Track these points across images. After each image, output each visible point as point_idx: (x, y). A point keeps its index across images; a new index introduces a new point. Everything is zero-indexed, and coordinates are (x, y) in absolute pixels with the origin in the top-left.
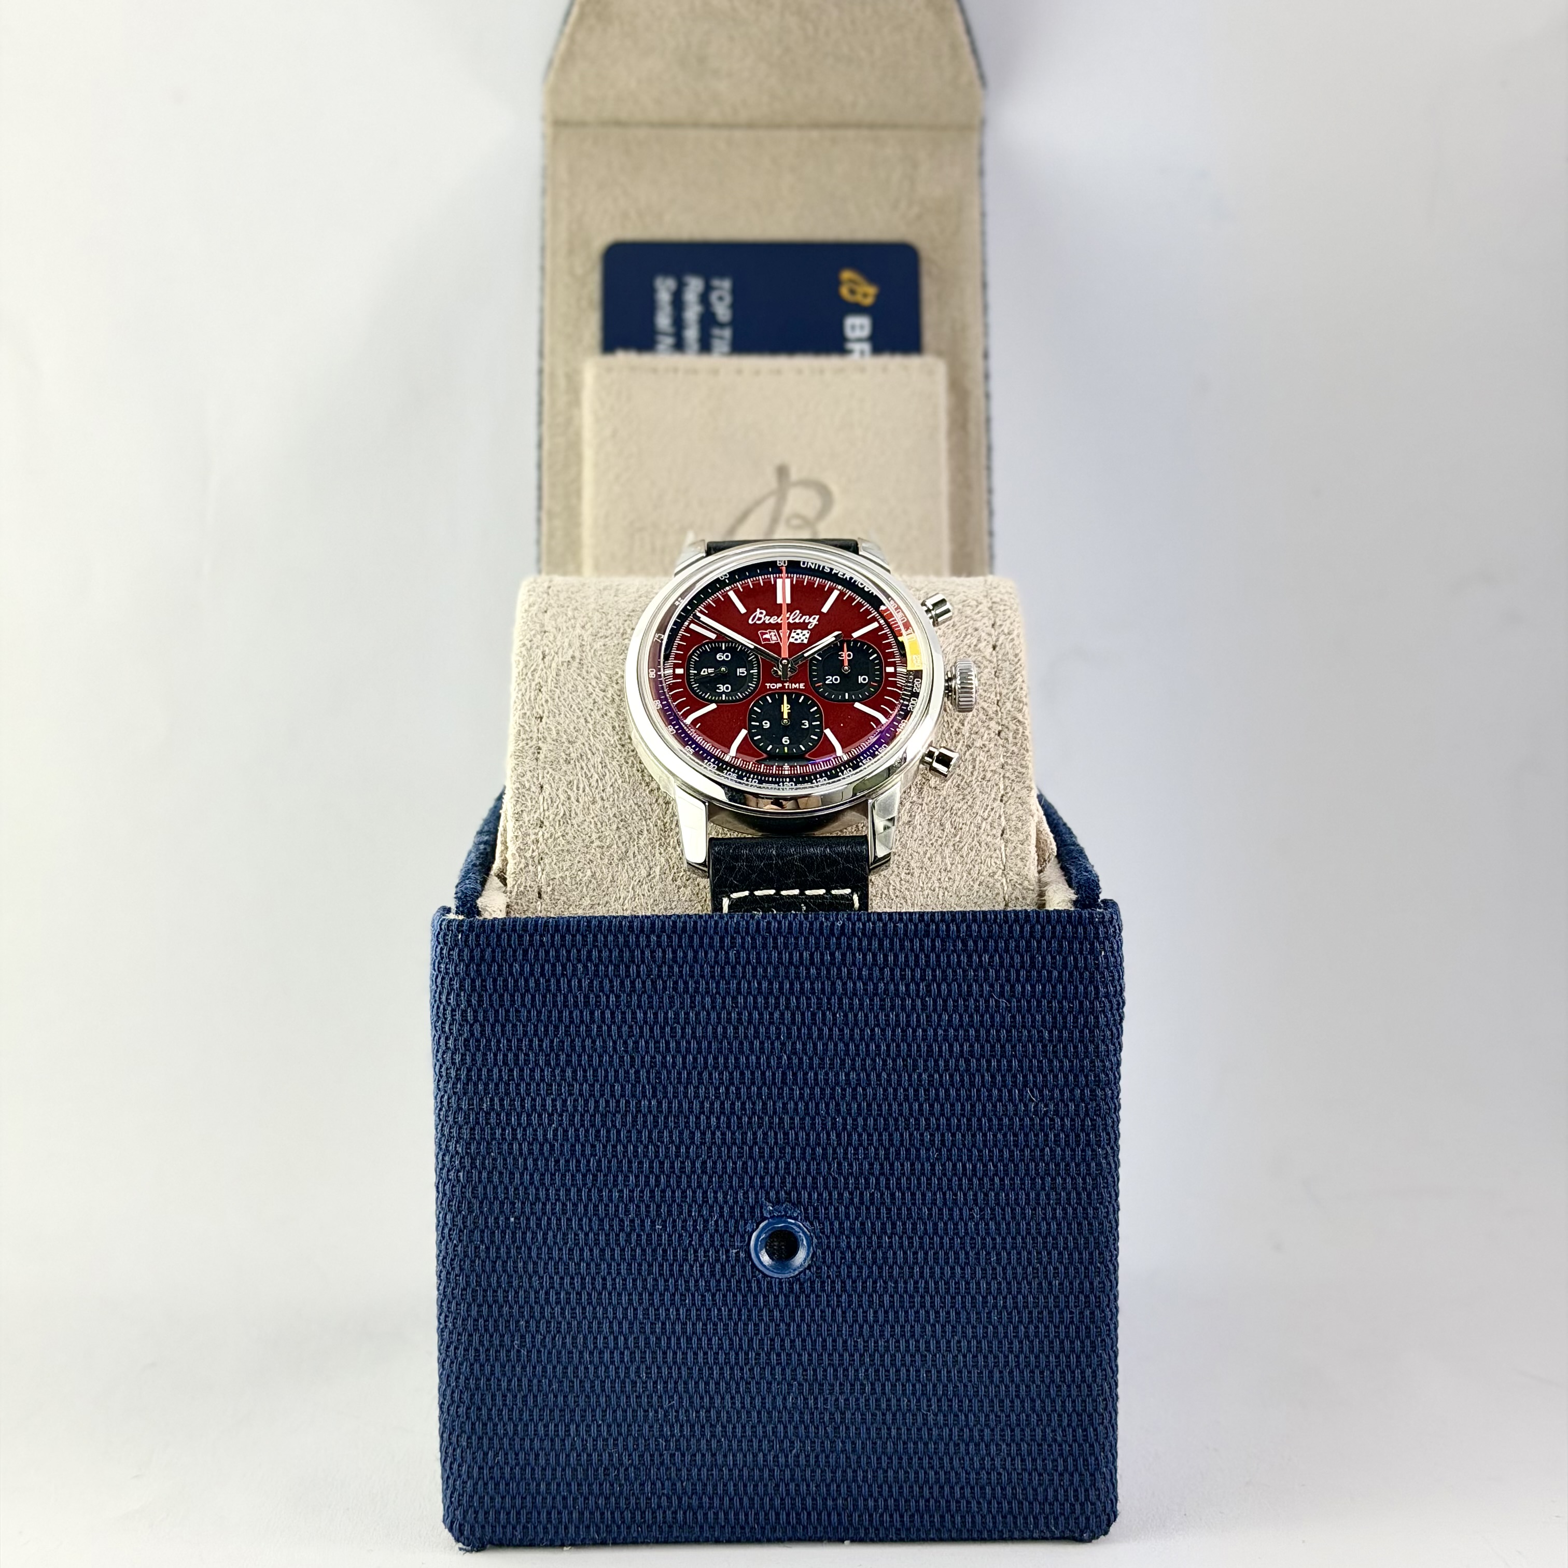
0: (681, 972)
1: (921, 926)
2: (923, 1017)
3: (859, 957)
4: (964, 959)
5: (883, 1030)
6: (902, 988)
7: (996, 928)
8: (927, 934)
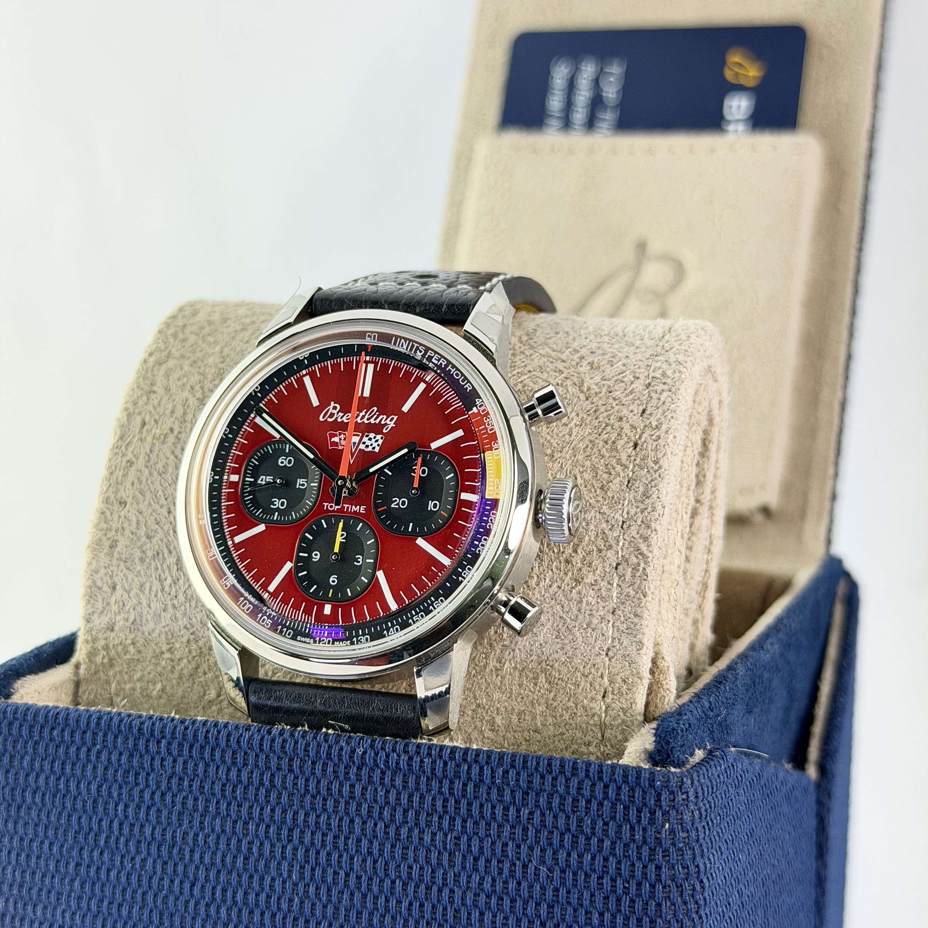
0: (191, 786)
1: (451, 765)
2: (451, 875)
3: (381, 793)
4: (499, 811)
5: (405, 884)
6: (427, 838)
7: (537, 780)
8: (457, 775)
